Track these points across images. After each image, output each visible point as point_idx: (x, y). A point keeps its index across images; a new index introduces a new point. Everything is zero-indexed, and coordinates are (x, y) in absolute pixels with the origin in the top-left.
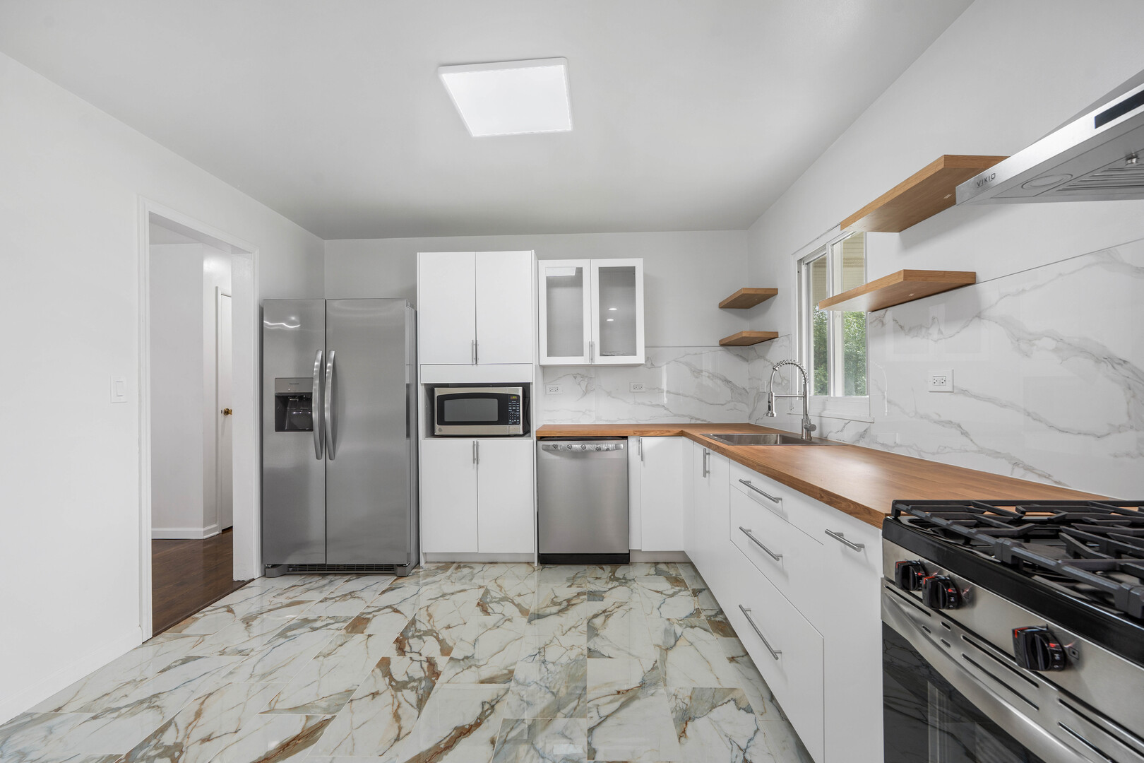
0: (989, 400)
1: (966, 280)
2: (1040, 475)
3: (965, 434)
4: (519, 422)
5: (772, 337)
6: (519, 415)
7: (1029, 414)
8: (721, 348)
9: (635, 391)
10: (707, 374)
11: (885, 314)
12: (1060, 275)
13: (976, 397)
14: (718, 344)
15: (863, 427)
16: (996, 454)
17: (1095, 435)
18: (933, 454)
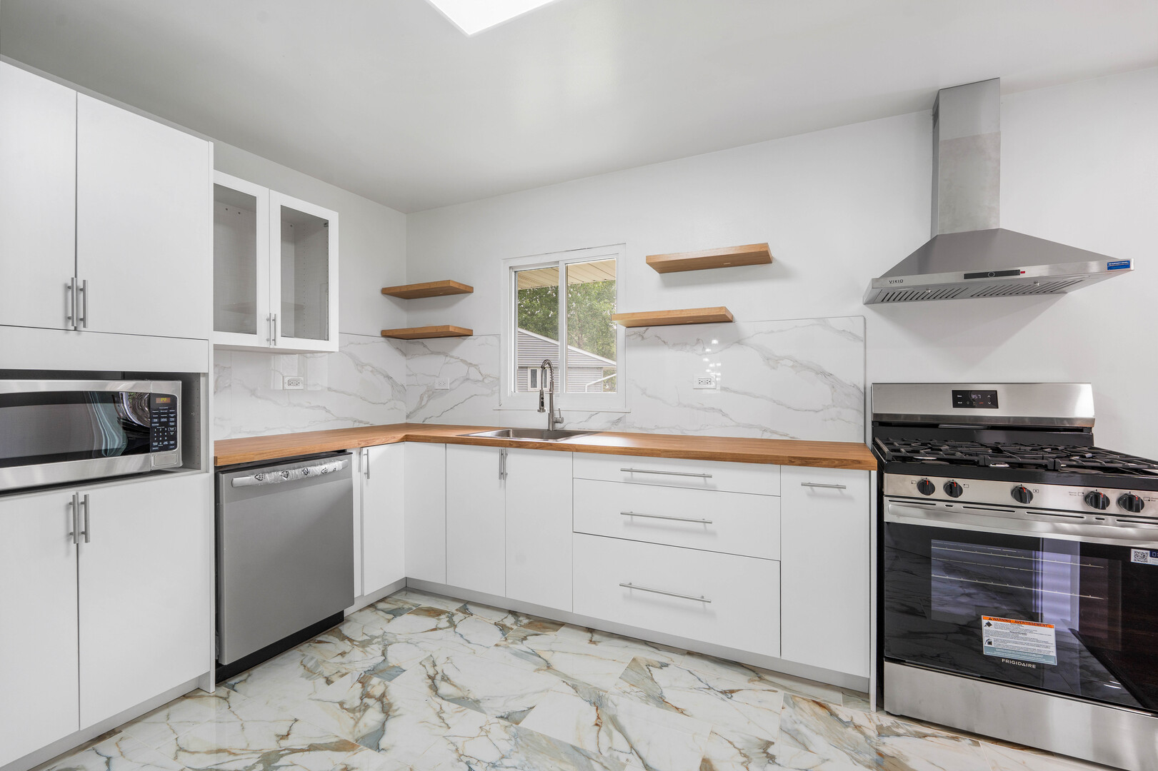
0: (745, 393)
1: (724, 319)
2: (781, 435)
3: (725, 415)
4: (175, 445)
5: (465, 334)
6: (175, 432)
7: (774, 402)
8: (383, 339)
9: (291, 387)
10: (370, 369)
11: (645, 331)
12: (796, 326)
13: (735, 392)
14: (379, 334)
15: (616, 417)
16: (751, 426)
17: (814, 411)
18: (697, 431)
